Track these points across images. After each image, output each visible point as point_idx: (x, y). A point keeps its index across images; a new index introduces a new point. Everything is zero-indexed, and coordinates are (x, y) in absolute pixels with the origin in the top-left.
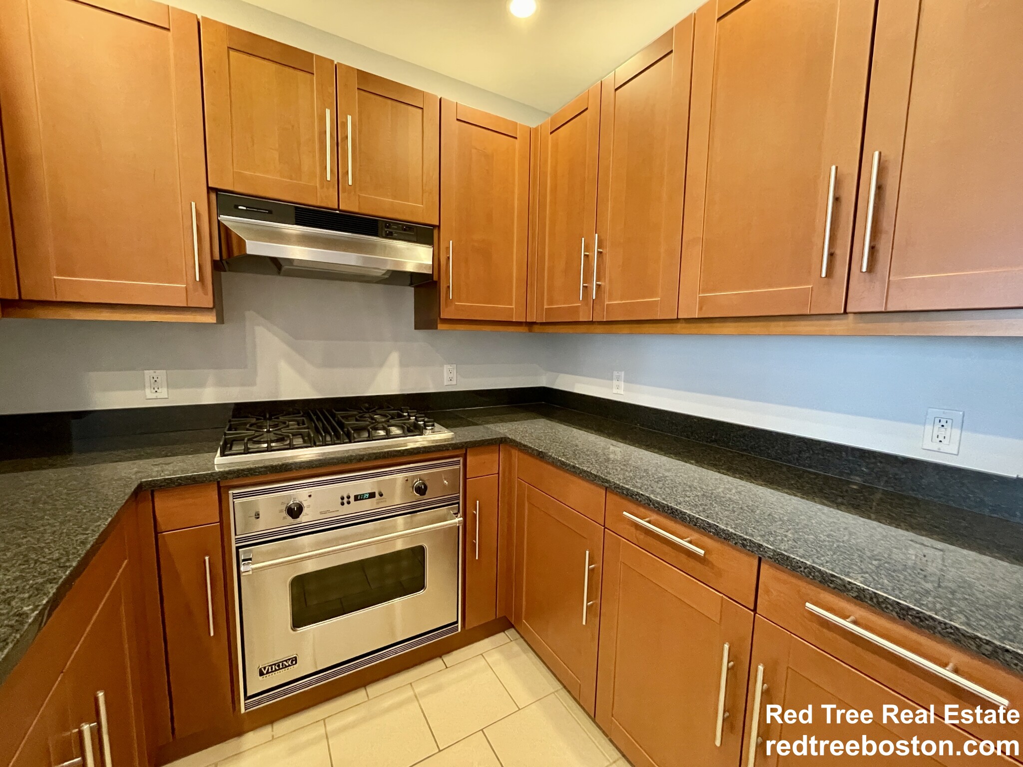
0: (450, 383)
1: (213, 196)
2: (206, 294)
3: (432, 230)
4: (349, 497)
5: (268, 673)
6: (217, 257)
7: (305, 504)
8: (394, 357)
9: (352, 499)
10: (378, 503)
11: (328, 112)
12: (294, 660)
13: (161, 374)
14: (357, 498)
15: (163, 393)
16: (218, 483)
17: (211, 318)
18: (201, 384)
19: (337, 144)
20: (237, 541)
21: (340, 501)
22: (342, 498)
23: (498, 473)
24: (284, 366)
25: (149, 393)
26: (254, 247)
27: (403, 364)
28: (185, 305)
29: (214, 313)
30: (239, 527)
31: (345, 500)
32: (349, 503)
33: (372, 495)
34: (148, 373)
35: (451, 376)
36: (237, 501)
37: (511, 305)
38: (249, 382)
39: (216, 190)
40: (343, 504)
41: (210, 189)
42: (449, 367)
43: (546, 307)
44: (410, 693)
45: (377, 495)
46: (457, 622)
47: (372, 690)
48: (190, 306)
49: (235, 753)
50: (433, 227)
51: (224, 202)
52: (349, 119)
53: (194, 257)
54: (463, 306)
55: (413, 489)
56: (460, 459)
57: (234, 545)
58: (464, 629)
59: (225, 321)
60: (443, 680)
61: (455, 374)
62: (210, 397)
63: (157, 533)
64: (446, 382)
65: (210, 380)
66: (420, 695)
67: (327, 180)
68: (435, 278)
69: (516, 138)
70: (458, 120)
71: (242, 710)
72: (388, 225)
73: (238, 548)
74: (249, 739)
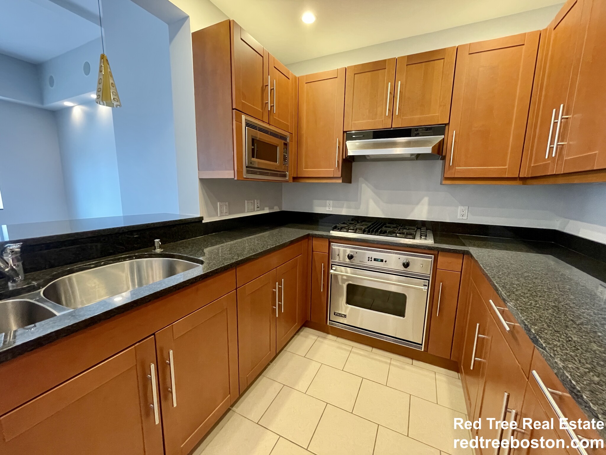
0: (461, 218)
1: (345, 134)
2: (339, 171)
3: (445, 127)
4: (371, 258)
5: (336, 315)
6: (344, 158)
7: (355, 256)
8: (426, 200)
9: (373, 259)
10: (384, 265)
11: (390, 83)
12: (345, 316)
13: (331, 202)
14: (375, 260)
15: (331, 209)
16: (329, 239)
17: (341, 181)
18: (342, 207)
20: (333, 262)
22: (369, 258)
23: (461, 272)
24: (372, 204)
25: (327, 209)
26: (351, 153)
27: (430, 204)
28: (330, 176)
29: (342, 179)
30: (334, 258)
31: (370, 259)
32: (371, 260)
33: (382, 261)
34: (328, 201)
35: (463, 213)
37: (505, 166)
38: (357, 208)
39: (346, 132)
40: (369, 260)
41: (344, 132)
42: (462, 208)
43: (532, 165)
44: (389, 361)
45: (384, 261)
46: (422, 345)
47: (374, 350)
48: (335, 176)
49: (325, 338)
50: (446, 124)
51: (348, 136)
52: (400, 82)
53: (336, 159)
54: (461, 170)
55: (402, 264)
56: (433, 256)
57: (331, 263)
58: (427, 351)
59: (352, 182)
60: (407, 367)
61: (467, 211)
62: (344, 212)
63: (313, 251)
64: (459, 217)
65: (345, 206)
66: (393, 365)
67: (387, 115)
68: (444, 154)
69: (523, 45)
70: (469, 54)
71: (328, 324)
72: (417, 130)
73: (332, 264)
74: (330, 336)
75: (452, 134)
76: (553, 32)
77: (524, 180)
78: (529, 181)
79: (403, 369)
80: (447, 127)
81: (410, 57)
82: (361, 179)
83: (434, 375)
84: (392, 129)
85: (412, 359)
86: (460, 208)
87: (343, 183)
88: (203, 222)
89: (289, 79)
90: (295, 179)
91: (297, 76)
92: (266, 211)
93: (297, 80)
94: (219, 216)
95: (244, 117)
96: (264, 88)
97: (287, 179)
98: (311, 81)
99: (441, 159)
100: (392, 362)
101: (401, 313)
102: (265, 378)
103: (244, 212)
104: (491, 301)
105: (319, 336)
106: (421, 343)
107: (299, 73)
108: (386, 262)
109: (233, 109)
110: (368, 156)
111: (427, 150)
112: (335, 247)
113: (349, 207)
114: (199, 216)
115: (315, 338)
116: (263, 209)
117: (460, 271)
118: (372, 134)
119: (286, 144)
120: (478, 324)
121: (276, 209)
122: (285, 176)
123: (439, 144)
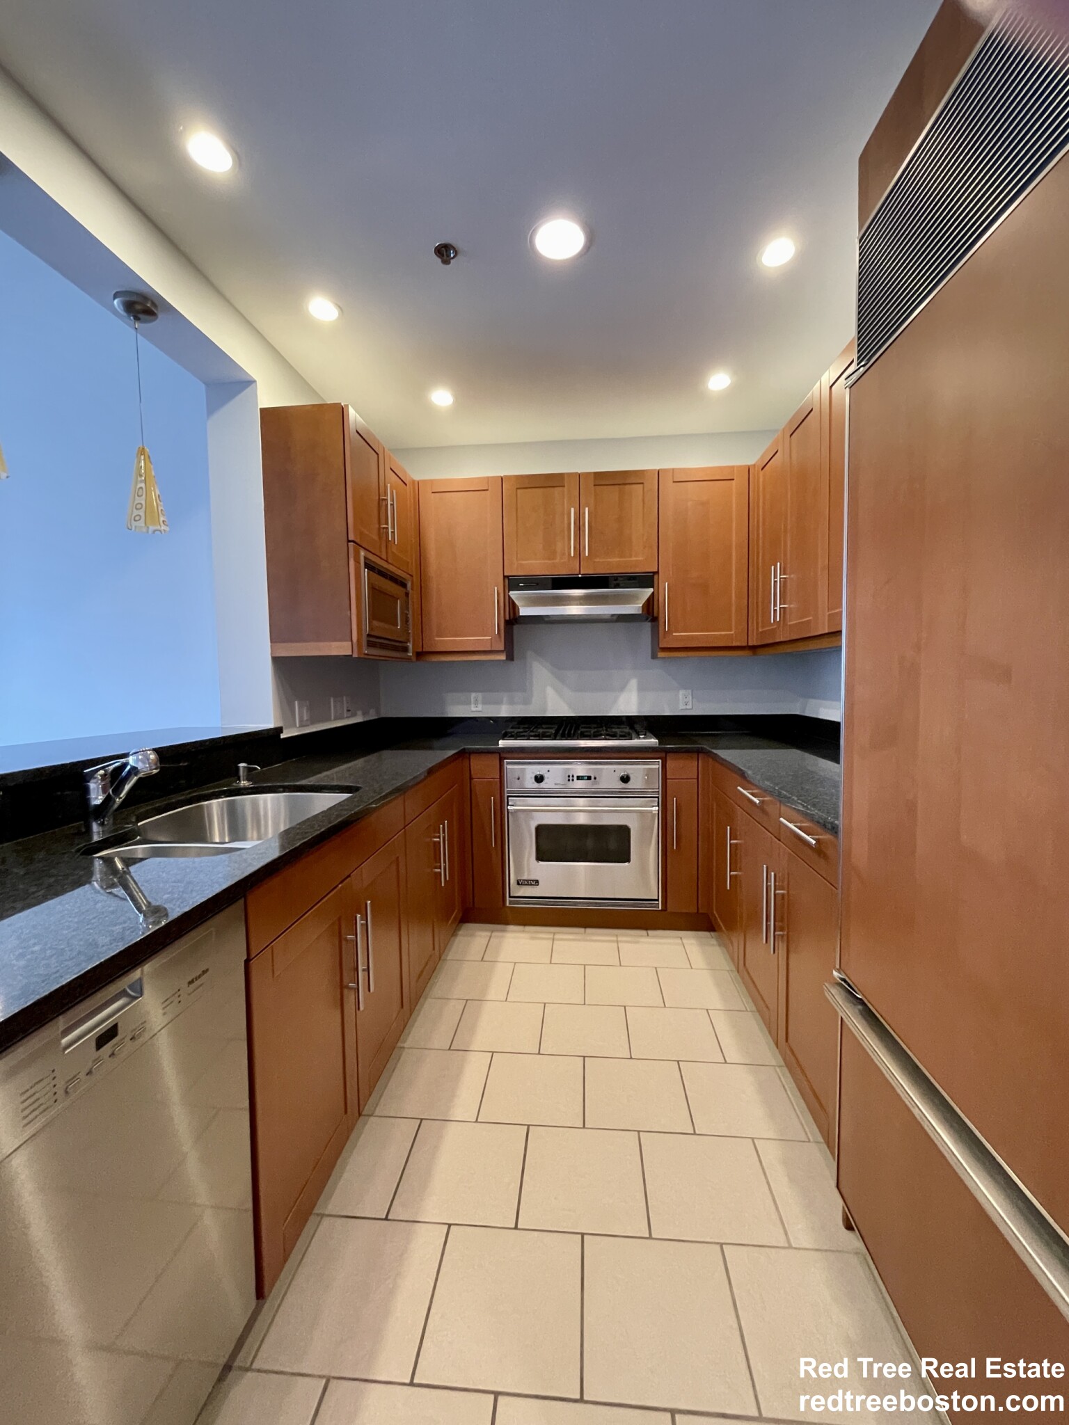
0: (685, 707)
1: (507, 581)
2: (501, 641)
3: (653, 577)
4: (573, 776)
5: (522, 884)
6: (507, 618)
7: (546, 776)
8: (634, 683)
9: (575, 778)
10: (593, 784)
11: (573, 510)
12: (537, 882)
13: (480, 695)
14: (579, 778)
15: (480, 708)
16: (499, 753)
17: (503, 657)
18: (499, 702)
19: (579, 528)
20: (508, 792)
21: (567, 778)
22: (569, 776)
23: (698, 779)
24: (550, 692)
25: (473, 708)
26: (524, 611)
27: (641, 689)
28: (489, 649)
29: (505, 654)
30: (511, 785)
31: (571, 778)
32: (573, 780)
33: (589, 778)
34: (473, 695)
35: (686, 700)
36: (509, 767)
37: (731, 630)
38: (527, 702)
39: (508, 577)
40: (569, 780)
41: (504, 577)
42: (685, 692)
43: (760, 630)
44: (615, 939)
45: (593, 778)
46: (658, 900)
47: (589, 930)
48: (493, 649)
49: (504, 931)
50: (654, 573)
51: (512, 583)
52: (587, 509)
53: (495, 620)
54: (681, 636)
55: (618, 779)
56: (660, 760)
57: (506, 795)
58: (666, 910)
59: (515, 659)
60: (643, 940)
61: (691, 698)
62: (504, 711)
63: (471, 778)
64: (682, 706)
65: (505, 699)
66: (621, 941)
67: (572, 555)
68: (655, 615)
69: (733, 479)
70: (674, 482)
71: (508, 904)
72: (616, 578)
73: (508, 797)
74: (511, 927)
75: (665, 586)
76: (761, 473)
77: (754, 649)
78: (760, 651)
79: (637, 942)
80: (656, 577)
81: (598, 475)
82: (529, 653)
83: (680, 941)
84: (580, 576)
85: (647, 929)
86: (681, 693)
87: (509, 662)
88: (282, 736)
89: (406, 485)
90: (420, 655)
91: (415, 479)
92: (358, 719)
93: (417, 485)
94: (298, 726)
95: (362, 553)
96: (381, 503)
97: (410, 656)
98: (441, 490)
99: (649, 621)
100: (620, 939)
101: (624, 856)
103: (328, 719)
104: (739, 788)
105: (492, 932)
106: (656, 898)
107: (418, 472)
108: (595, 778)
109: (349, 541)
110: (548, 616)
111: (635, 608)
112: (511, 767)
113: (512, 702)
114: (271, 725)
115: (489, 934)
116: (354, 715)
117: (696, 777)
118: (550, 582)
119: (407, 594)
120: (729, 827)
121: (372, 716)
122: (406, 650)
123: (648, 600)
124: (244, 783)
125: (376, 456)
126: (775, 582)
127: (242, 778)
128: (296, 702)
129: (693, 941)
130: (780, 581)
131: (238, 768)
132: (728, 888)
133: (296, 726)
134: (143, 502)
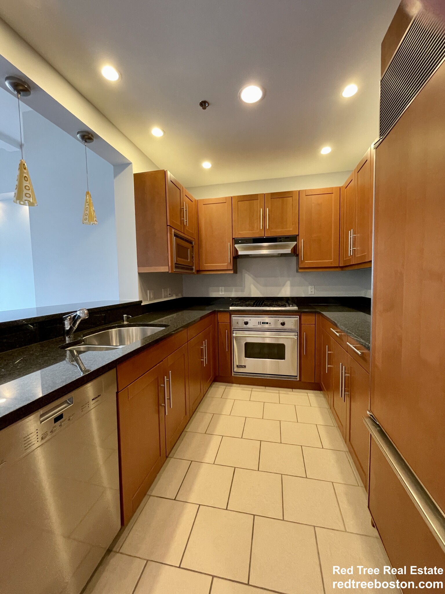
0: (311, 293)
1: (234, 240)
2: (231, 266)
3: (296, 237)
4: (260, 322)
5: (239, 367)
6: (234, 256)
7: (249, 322)
8: (288, 283)
9: (261, 323)
10: (269, 326)
11: (261, 209)
12: (245, 366)
13: (223, 288)
14: (263, 323)
16: (230, 312)
17: (232, 272)
18: (231, 291)
19: (264, 216)
20: (233, 328)
21: (258, 323)
22: (259, 322)
23: (315, 324)
24: (252, 287)
25: (220, 293)
26: (240, 253)
27: (292, 285)
28: (226, 269)
29: (233, 271)
30: (234, 326)
32: (260, 324)
33: (267, 323)
34: (220, 288)
35: (312, 290)
36: (233, 318)
37: (331, 260)
39: (234, 238)
40: (259, 324)
41: (233, 239)
42: (311, 286)
43: (345, 259)
44: (278, 392)
46: (297, 376)
47: (267, 388)
48: (228, 269)
49: (231, 386)
50: (297, 235)
51: (236, 241)
52: (268, 209)
53: (229, 256)
54: (308, 262)
55: (280, 324)
56: (298, 316)
57: (232, 329)
58: (301, 381)
59: (238, 273)
60: (290, 393)
61: (314, 289)
62: (233, 295)
63: (218, 323)
64: (310, 293)
65: (234, 290)
66: (280, 393)
67: (261, 228)
68: (297, 253)
69: (333, 193)
70: (306, 195)
71: (233, 375)
72: (280, 238)
73: (233, 330)
74: (234, 385)
75: (301, 242)
76: (345, 190)
77: (342, 268)
78: (345, 268)
79: (287, 394)
80: (298, 237)
81: (272, 194)
82: (244, 271)
83: (307, 394)
84: (265, 237)
85: (292, 389)
86: (309, 287)
87: (234, 274)
88: (142, 304)
89: (192, 202)
90: (198, 271)
91: (197, 199)
92: (174, 298)
93: (197, 202)
94: (149, 300)
95: (173, 230)
96: (181, 210)
97: (194, 272)
98: (206, 203)
99: (295, 256)
100: (280, 392)
101: (282, 357)
102: (198, 413)
103: (161, 298)
104: (331, 329)
105: (226, 386)
106: (297, 375)
107: (197, 196)
108: (270, 323)
109: (167, 226)
110: (251, 255)
111: (288, 251)
112: (235, 318)
113: (236, 291)
114: (138, 300)
115: (225, 387)
116: (172, 296)
117: (314, 324)
118: (252, 240)
119: (193, 247)
120: (327, 346)
121: (180, 296)
122: (192, 269)
123: (294, 247)
124: (125, 323)
125: (179, 190)
126: (351, 238)
127: (125, 321)
128: (148, 291)
129: (312, 395)
130: (353, 238)
131: (123, 317)
132: (327, 372)
133: (148, 300)
134: (88, 213)
